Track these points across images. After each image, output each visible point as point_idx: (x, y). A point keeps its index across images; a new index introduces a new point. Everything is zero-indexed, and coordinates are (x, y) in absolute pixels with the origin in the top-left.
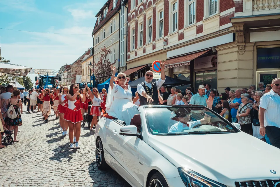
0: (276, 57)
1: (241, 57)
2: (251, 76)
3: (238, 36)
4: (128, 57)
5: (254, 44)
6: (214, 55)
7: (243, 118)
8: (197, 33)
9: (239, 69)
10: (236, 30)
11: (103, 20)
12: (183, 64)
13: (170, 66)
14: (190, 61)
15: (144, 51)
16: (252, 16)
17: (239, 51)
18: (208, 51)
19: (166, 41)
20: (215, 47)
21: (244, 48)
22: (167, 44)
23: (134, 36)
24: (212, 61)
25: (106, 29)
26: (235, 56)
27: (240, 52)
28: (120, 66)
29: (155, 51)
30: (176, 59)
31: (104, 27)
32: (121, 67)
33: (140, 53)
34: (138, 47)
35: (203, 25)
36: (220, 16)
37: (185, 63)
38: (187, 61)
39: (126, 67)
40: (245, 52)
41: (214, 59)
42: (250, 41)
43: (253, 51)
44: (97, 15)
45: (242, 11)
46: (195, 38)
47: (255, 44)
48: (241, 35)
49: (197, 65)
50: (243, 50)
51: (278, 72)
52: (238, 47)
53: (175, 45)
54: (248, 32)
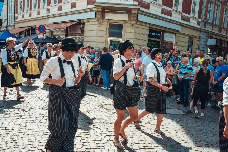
0: (120, 30)
1: (100, 28)
2: (105, 41)
3: (98, 14)
4: (15, 18)
6: (83, 25)
7: (95, 66)
8: (72, 8)
9: (98, 36)
10: (97, 10)
12: (61, 29)
13: (51, 29)
14: (65, 28)
16: (107, 3)
17: (98, 24)
18: (78, 22)
19: (49, 10)
20: (83, 20)
21: (101, 23)
22: (49, 12)
23: (21, 2)
24: (81, 29)
26: (95, 27)
29: (39, 16)
30: (56, 24)
32: (9, 26)
33: (27, 17)
34: (25, 11)
35: (76, 2)
37: (62, 29)
38: (63, 27)
39: (14, 26)
40: (102, 26)
41: (82, 28)
42: (105, 19)
43: (107, 25)
46: (70, 11)
47: (108, 21)
48: (100, 14)
49: (70, 30)
50: (100, 24)
51: (120, 40)
52: (98, 21)
53: (55, 14)
54: (104, 12)
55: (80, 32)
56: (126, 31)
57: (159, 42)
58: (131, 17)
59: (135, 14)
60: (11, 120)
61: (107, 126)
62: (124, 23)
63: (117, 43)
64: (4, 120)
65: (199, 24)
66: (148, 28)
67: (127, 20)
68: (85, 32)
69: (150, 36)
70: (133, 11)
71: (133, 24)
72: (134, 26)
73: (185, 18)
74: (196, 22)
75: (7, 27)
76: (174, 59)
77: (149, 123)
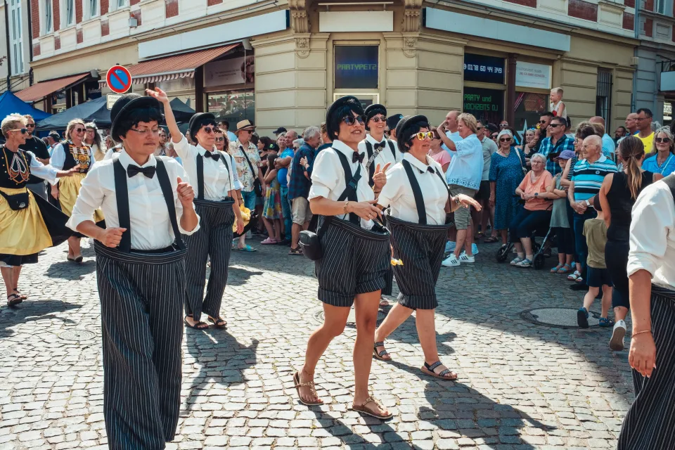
0: (370, 65)
1: (304, 63)
2: (323, 104)
3: (295, 19)
4: (33, 51)
5: (328, 37)
6: (248, 57)
8: (210, 3)
9: (299, 89)
10: (289, 5)
12: (179, 74)
13: (147, 78)
14: (194, 69)
15: (80, 39)
17: (298, 51)
18: (234, 46)
20: (250, 39)
21: (308, 45)
22: (139, 23)
24: (243, 69)
26: (289, 60)
27: (300, 53)
28: (13, 74)
29: (107, 38)
30: (164, 61)
32: (16, 77)
33: (69, 43)
34: (61, 27)
37: (183, 73)
38: (187, 68)
39: (31, 75)
40: (311, 53)
41: (247, 67)
42: (320, 31)
43: (327, 51)
46: (205, 14)
47: (330, 36)
48: (301, 17)
49: (210, 77)
50: (305, 49)
51: (374, 97)
52: (297, 41)
53: (156, 27)
54: (315, 11)
55: (242, 80)
56: (391, 65)
57: (500, 92)
58: (405, 18)
59: (416, 7)
60: (41, 377)
61: (347, 379)
62: (382, 41)
64: (19, 380)
65: (628, 23)
66: (461, 51)
67: (392, 30)
68: (256, 78)
69: (468, 76)
71: (411, 40)
72: (415, 46)
73: (582, 8)
74: (619, 19)
75: (8, 81)
76: (552, 143)
77: (485, 360)
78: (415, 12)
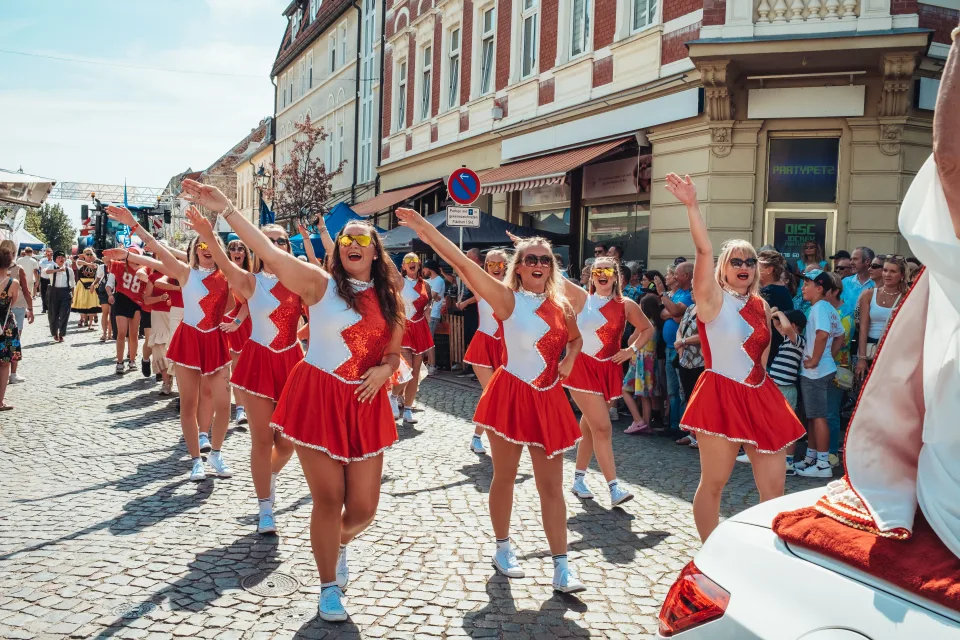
0: (825, 167)
1: (722, 165)
2: (747, 224)
3: (712, 100)
4: (382, 153)
5: (760, 126)
7: (694, 349)
8: (596, 83)
9: (713, 202)
10: (703, 80)
11: (309, 28)
12: (545, 180)
14: (564, 173)
15: (434, 137)
16: (751, 38)
17: (713, 147)
18: (622, 142)
19: (502, 107)
20: (646, 131)
21: (729, 138)
22: (505, 114)
23: (403, 86)
24: (635, 175)
25: (315, 58)
26: (701, 161)
27: (717, 150)
28: (359, 182)
29: (466, 135)
30: (528, 164)
31: (310, 52)
32: (362, 186)
33: (422, 142)
34: (414, 122)
35: (614, 58)
36: (664, 33)
37: (551, 179)
38: (555, 172)
39: (377, 184)
40: (733, 150)
41: (642, 169)
42: (749, 117)
43: (758, 147)
44: (289, 12)
45: (722, 21)
46: (588, 98)
47: (763, 124)
48: (720, 97)
49: (592, 185)
50: (725, 143)
51: (829, 215)
52: (713, 132)
53: (526, 118)
54: (743, 88)
55: (633, 189)
56: (857, 167)
58: (883, 96)
59: (903, 76)
62: (845, 130)
63: (812, 230)
67: (862, 114)
68: (653, 185)
70: (891, 62)
71: (891, 129)
72: (899, 138)
75: (353, 191)
78: (900, 86)
